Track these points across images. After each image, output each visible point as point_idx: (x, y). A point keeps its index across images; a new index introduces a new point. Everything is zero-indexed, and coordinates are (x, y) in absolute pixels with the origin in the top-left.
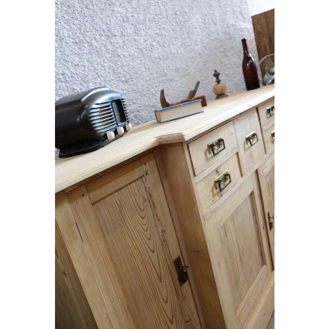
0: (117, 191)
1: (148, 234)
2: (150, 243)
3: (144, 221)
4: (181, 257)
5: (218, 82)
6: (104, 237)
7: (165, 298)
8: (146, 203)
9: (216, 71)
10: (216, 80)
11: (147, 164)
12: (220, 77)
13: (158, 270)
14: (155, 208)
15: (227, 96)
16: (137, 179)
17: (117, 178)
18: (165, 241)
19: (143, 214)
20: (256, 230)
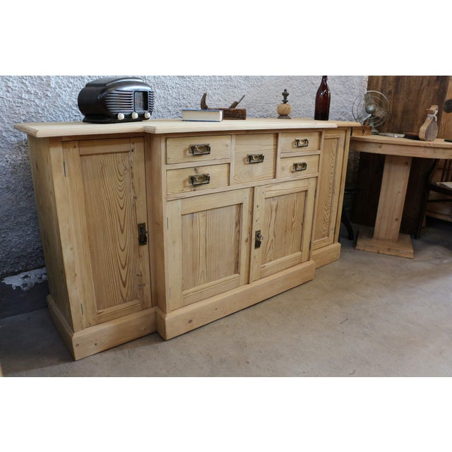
0: (103, 154)
1: (121, 194)
2: (122, 202)
3: (120, 184)
4: (146, 225)
5: (285, 102)
6: (83, 180)
7: (123, 247)
8: (126, 172)
9: (285, 90)
10: (283, 99)
11: (135, 144)
12: (288, 98)
13: (122, 224)
14: (132, 177)
15: (290, 118)
16: (124, 152)
17: (107, 145)
18: (134, 205)
19: (121, 178)
20: (236, 240)
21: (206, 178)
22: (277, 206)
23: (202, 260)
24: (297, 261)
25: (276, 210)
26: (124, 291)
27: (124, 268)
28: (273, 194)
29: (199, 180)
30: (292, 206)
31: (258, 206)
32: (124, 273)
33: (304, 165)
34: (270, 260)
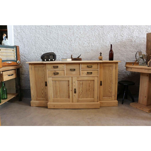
2: (42, 76)
3: (42, 73)
5: (101, 56)
7: (42, 86)
8: (43, 71)
9: (101, 52)
13: (42, 81)
16: (42, 67)
20: (68, 89)
21: (58, 73)
22: (82, 83)
23: (58, 92)
24: (92, 101)
25: (82, 84)
26: (42, 95)
27: (42, 90)
28: (80, 79)
29: (56, 74)
30: (89, 84)
31: (74, 82)
32: (42, 91)
33: (91, 73)
34: (81, 98)
